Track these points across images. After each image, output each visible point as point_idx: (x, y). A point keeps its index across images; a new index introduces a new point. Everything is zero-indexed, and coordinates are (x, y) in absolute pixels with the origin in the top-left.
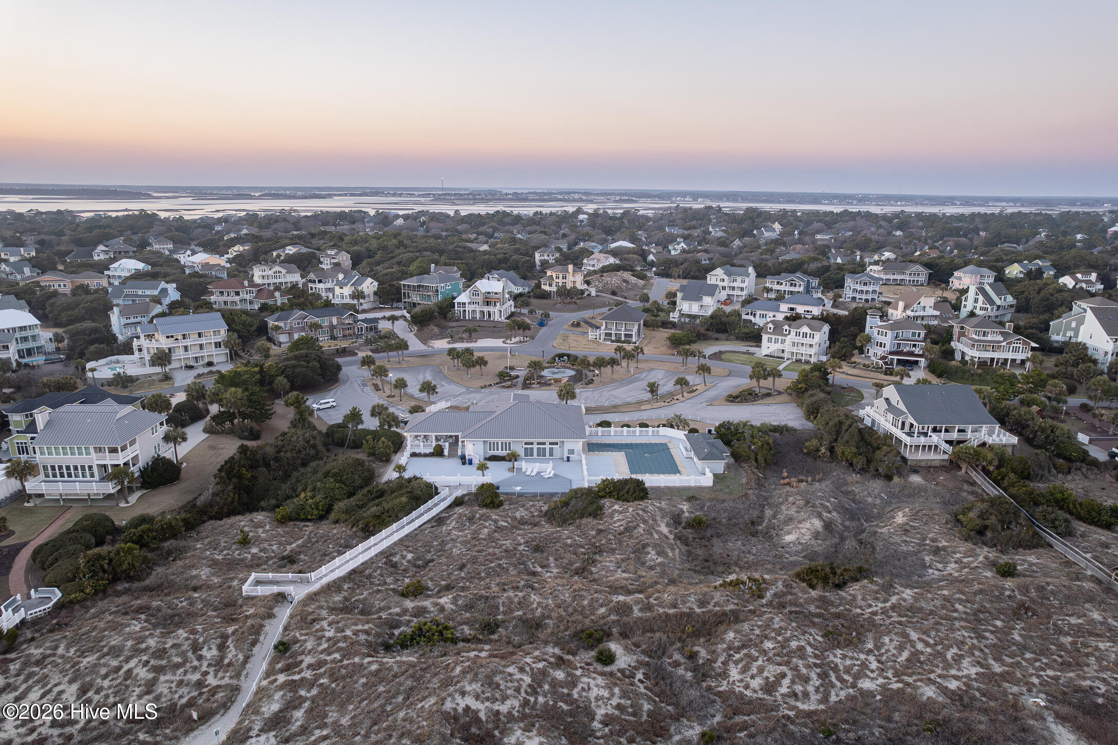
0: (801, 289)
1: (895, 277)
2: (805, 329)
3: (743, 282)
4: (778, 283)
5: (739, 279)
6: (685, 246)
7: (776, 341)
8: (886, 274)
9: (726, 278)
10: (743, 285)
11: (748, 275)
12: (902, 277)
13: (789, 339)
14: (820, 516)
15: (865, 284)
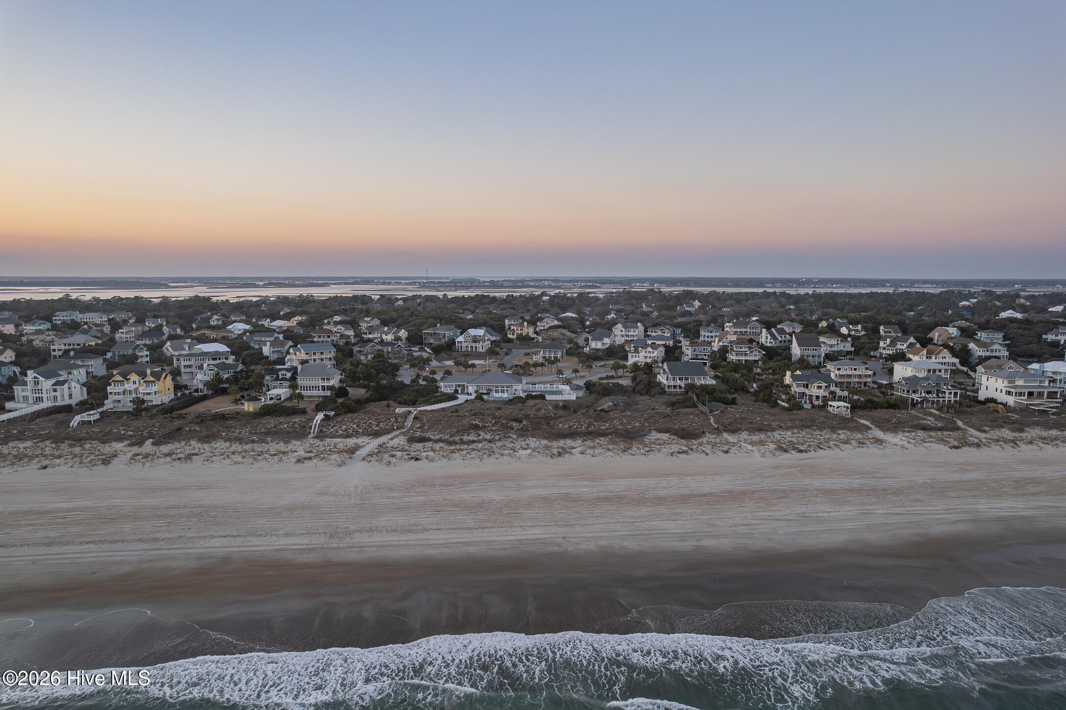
0: (668, 335)
1: (741, 330)
2: (649, 349)
3: (634, 332)
4: (655, 332)
5: (632, 330)
6: (614, 316)
7: (636, 356)
8: (735, 328)
9: (623, 329)
10: (634, 334)
11: (637, 328)
12: (746, 330)
13: (641, 354)
14: (613, 402)
15: (711, 332)
